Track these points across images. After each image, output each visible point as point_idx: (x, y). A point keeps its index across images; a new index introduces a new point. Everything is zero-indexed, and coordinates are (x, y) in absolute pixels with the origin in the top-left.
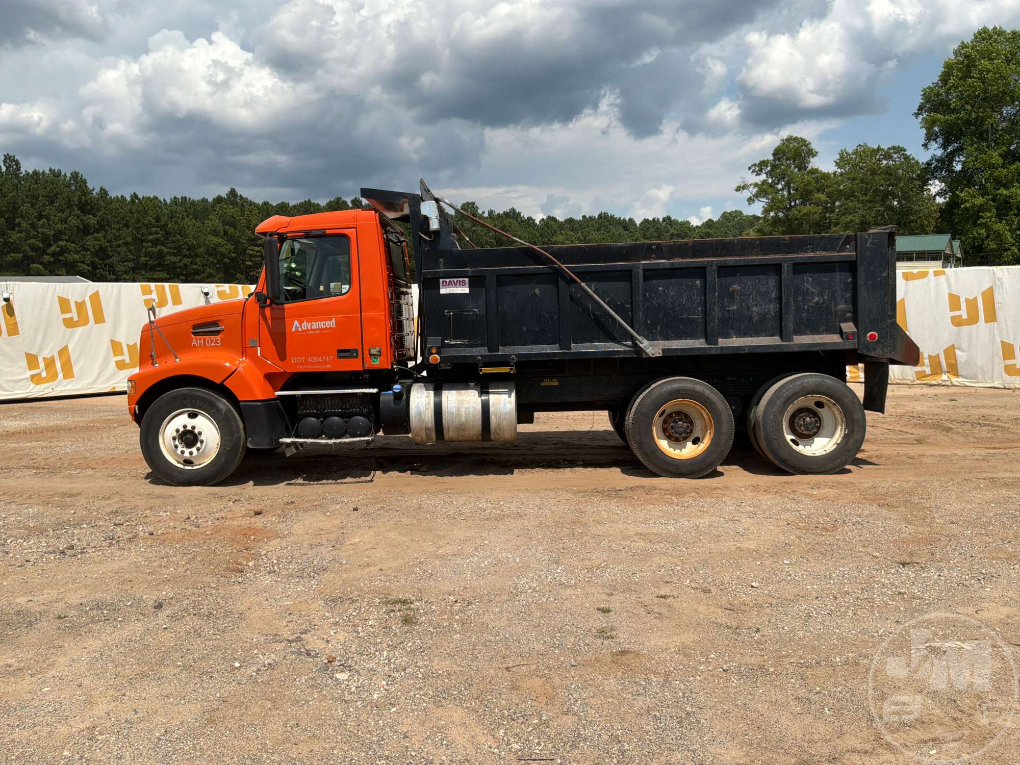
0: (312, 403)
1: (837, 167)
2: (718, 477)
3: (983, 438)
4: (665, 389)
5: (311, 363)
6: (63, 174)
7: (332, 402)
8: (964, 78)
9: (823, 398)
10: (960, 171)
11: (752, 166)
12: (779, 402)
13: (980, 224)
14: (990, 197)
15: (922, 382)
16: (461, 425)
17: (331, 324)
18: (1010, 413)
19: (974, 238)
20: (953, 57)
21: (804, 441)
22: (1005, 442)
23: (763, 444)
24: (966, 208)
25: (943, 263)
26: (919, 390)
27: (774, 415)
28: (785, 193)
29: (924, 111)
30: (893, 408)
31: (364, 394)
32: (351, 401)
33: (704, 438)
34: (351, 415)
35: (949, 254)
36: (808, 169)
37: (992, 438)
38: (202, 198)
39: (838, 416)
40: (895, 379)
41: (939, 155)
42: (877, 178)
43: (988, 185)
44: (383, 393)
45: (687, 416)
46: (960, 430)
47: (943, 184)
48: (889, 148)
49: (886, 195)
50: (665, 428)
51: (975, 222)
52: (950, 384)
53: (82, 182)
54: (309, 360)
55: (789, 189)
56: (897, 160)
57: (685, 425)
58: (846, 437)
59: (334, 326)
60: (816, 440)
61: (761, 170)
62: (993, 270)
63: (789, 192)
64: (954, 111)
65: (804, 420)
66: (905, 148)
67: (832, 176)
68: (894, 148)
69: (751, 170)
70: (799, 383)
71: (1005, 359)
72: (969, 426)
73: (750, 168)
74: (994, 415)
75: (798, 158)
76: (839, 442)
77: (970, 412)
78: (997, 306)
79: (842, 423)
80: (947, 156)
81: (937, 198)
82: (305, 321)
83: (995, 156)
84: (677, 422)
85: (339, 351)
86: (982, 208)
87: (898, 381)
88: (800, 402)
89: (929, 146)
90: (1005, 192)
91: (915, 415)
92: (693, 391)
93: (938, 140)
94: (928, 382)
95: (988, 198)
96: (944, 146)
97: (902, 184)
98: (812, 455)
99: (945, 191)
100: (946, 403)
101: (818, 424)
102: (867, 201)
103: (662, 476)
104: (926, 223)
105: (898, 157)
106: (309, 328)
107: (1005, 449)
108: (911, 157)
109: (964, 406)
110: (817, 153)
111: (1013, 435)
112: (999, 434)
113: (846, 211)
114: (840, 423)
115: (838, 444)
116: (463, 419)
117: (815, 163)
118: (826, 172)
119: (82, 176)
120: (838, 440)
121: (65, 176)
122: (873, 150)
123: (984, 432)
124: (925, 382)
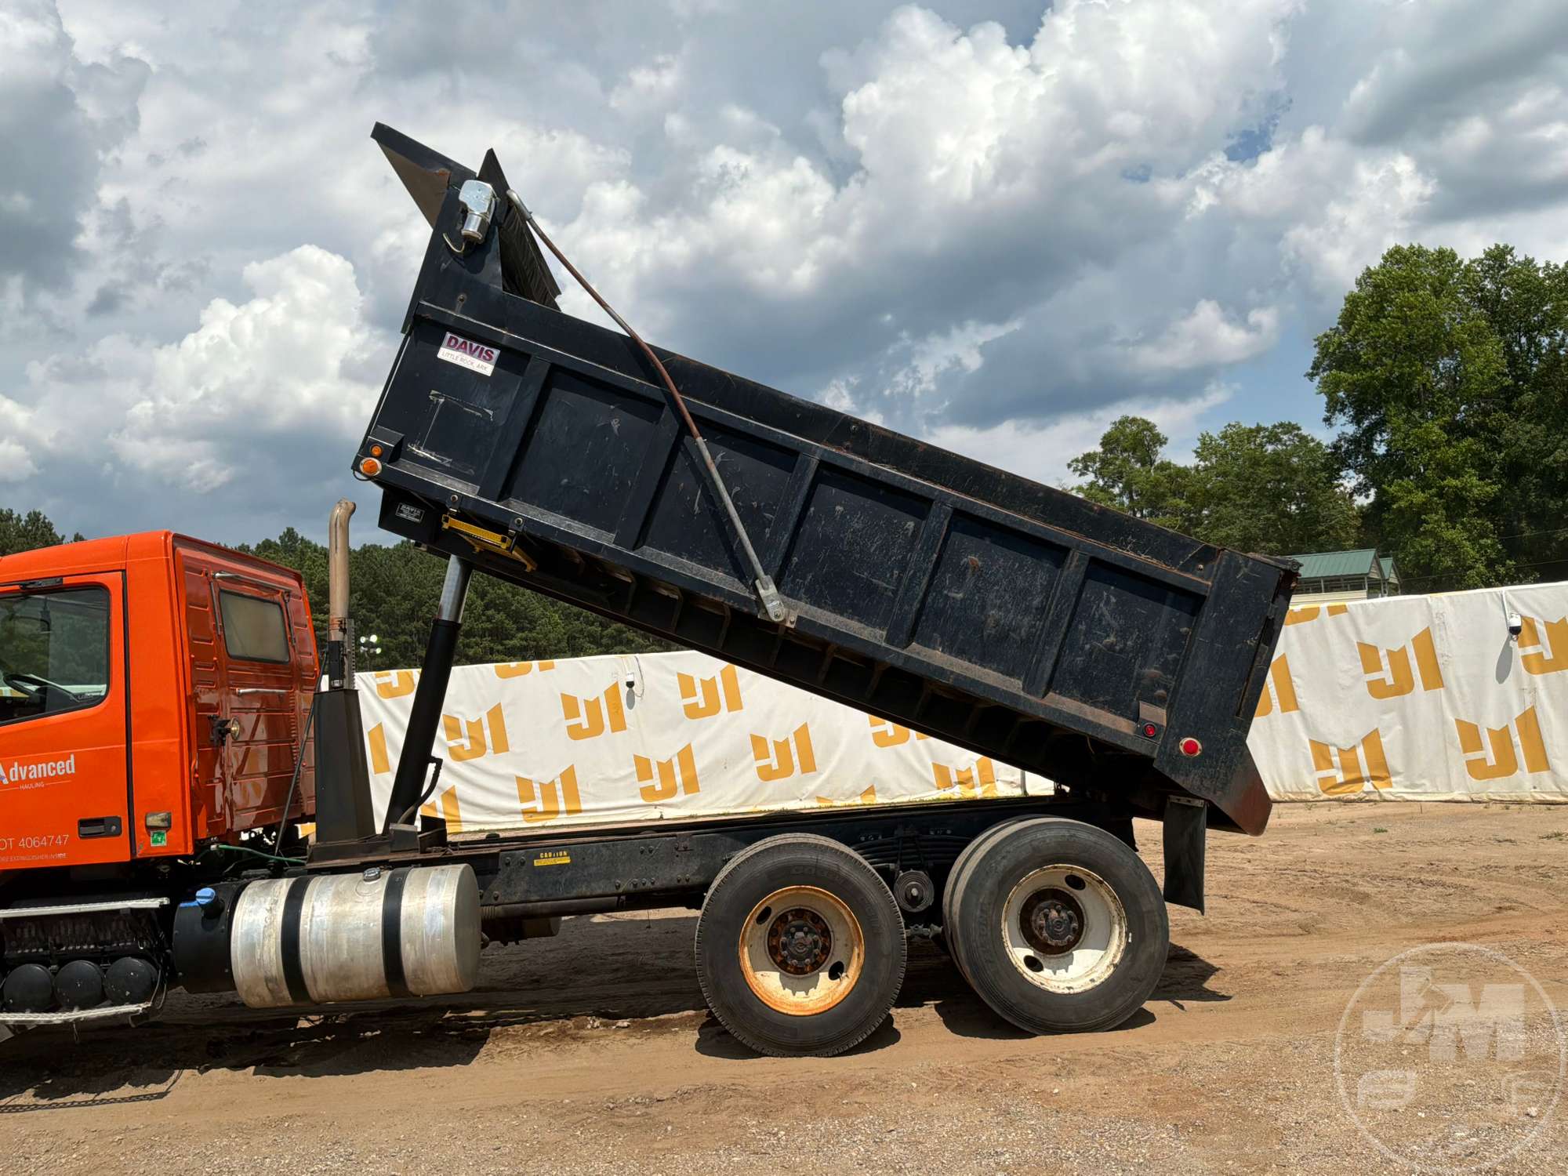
0: (33, 932)
1: (1198, 459)
2: (882, 1047)
3: (1425, 914)
4: (760, 867)
5: (24, 852)
6: (15, 516)
7: (74, 931)
8: (1375, 318)
9: (1080, 871)
10: (1384, 455)
11: (1072, 462)
12: (990, 883)
13: (1424, 533)
14: (1434, 490)
15: (1331, 797)
16: (341, 967)
17: (67, 766)
18: (1481, 853)
19: (1418, 554)
20: (1356, 290)
21: (1053, 960)
22: (1467, 922)
23: (967, 970)
24: (1400, 509)
25: (1368, 593)
26: (1324, 811)
27: (982, 911)
28: (1126, 500)
29: (1321, 370)
30: (1274, 853)
31: (134, 911)
32: (114, 925)
33: (849, 964)
34: (114, 957)
35: (1377, 580)
36: (1156, 464)
37: (1442, 912)
38: (240, 544)
39: (1113, 906)
40: (1286, 792)
41: (1351, 433)
42: (1261, 470)
43: (1429, 473)
44: (182, 905)
45: (816, 919)
46: (1384, 898)
47: (1362, 476)
48: (1275, 427)
49: (1276, 497)
50: (773, 946)
51: (1417, 529)
52: (1378, 799)
53: (46, 527)
54: (23, 844)
55: (1131, 493)
56: (1288, 443)
57: (810, 938)
58: (1130, 950)
59: (73, 771)
60: (1078, 954)
61: (1086, 468)
62: (1426, 599)
63: (1131, 498)
64: (1365, 367)
65: (1046, 916)
66: (1299, 425)
67: (1193, 472)
68: (1281, 425)
69: (1072, 469)
70: (1027, 840)
71: (1465, 751)
72: (1400, 887)
73: (1069, 466)
74: (1449, 860)
75: (1140, 448)
76: (1117, 961)
77: (1407, 855)
78: (1440, 661)
79: (1120, 920)
80: (1362, 435)
81: (1356, 497)
82: (16, 764)
83: (1434, 430)
84: (793, 935)
85: (83, 823)
86: (1425, 508)
87: (1293, 797)
88: (1034, 880)
89: (1333, 421)
90: (1454, 482)
91: (1307, 868)
92: (817, 867)
93: (1346, 410)
94: (1341, 795)
95: (1431, 492)
96: (1357, 420)
97: (1300, 479)
98: (1066, 991)
99: (1365, 485)
100: (1367, 838)
101: (1075, 925)
102: (1248, 506)
103: (767, 1056)
104: (1343, 535)
105: (1290, 440)
106: (24, 777)
107: (1464, 939)
108: (1309, 438)
109: (1398, 843)
110: (1166, 439)
111: (1481, 904)
112: (1455, 904)
113: (1219, 522)
114: (1116, 919)
115: (1116, 966)
116: (344, 956)
117: (1164, 454)
118: (1182, 466)
119: (45, 518)
120: (1115, 956)
121: (19, 519)
122: (1251, 430)
123: (1428, 901)
124: (1336, 796)
